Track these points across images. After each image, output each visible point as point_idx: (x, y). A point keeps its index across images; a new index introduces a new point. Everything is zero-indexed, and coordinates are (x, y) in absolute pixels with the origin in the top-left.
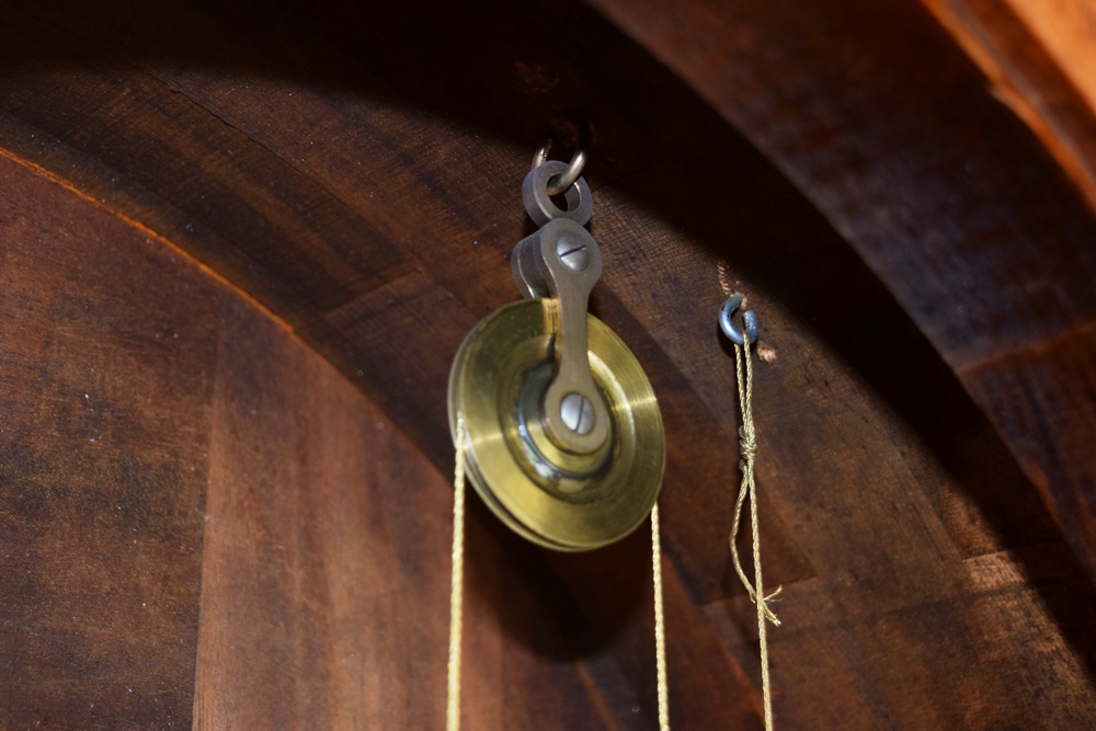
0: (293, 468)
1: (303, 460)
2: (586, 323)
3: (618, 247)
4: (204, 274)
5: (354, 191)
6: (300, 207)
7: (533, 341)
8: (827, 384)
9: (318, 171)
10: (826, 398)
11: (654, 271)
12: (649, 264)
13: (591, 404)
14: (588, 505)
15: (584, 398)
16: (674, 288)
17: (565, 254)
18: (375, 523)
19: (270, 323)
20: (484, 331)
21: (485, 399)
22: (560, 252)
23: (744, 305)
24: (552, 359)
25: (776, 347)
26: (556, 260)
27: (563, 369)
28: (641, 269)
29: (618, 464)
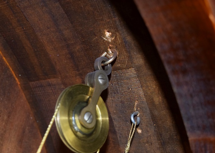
0: (6, 117)
1: (9, 117)
2: (99, 98)
3: (112, 89)
4: (3, 60)
5: (51, 50)
6: (36, 50)
7: (84, 95)
8: (151, 144)
9: (44, 41)
10: (150, 148)
11: (119, 98)
12: (118, 96)
13: (93, 116)
14: (83, 141)
15: (91, 114)
16: (122, 105)
17: (100, 79)
18: (20, 141)
19: (15, 79)
20: (74, 87)
21: (67, 103)
22: (99, 78)
23: (138, 115)
24: (87, 102)
25: (142, 130)
26: (97, 79)
27: (89, 105)
28: (115, 97)
29: (93, 136)
